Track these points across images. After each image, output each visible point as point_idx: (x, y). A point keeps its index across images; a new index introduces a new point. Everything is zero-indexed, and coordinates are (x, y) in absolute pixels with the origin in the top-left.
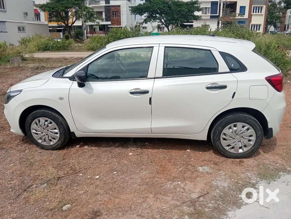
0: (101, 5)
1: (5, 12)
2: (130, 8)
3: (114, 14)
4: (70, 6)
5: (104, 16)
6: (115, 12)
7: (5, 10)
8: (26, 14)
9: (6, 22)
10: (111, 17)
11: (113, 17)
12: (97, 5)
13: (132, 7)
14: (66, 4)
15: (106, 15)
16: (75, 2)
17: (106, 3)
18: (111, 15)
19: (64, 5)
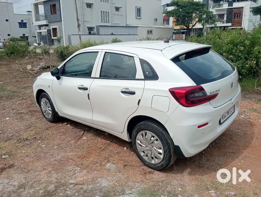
0: (224, 8)
1: (140, 19)
2: (251, 9)
3: (236, 16)
4: (191, 11)
5: (225, 19)
6: (238, 13)
7: (141, 17)
8: (156, 20)
9: (138, 27)
10: (233, 19)
11: (235, 18)
12: (219, 8)
13: (253, 8)
14: (187, 10)
15: (227, 18)
16: (196, 8)
17: (229, 6)
18: (233, 16)
19: (185, 11)
